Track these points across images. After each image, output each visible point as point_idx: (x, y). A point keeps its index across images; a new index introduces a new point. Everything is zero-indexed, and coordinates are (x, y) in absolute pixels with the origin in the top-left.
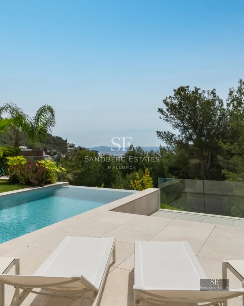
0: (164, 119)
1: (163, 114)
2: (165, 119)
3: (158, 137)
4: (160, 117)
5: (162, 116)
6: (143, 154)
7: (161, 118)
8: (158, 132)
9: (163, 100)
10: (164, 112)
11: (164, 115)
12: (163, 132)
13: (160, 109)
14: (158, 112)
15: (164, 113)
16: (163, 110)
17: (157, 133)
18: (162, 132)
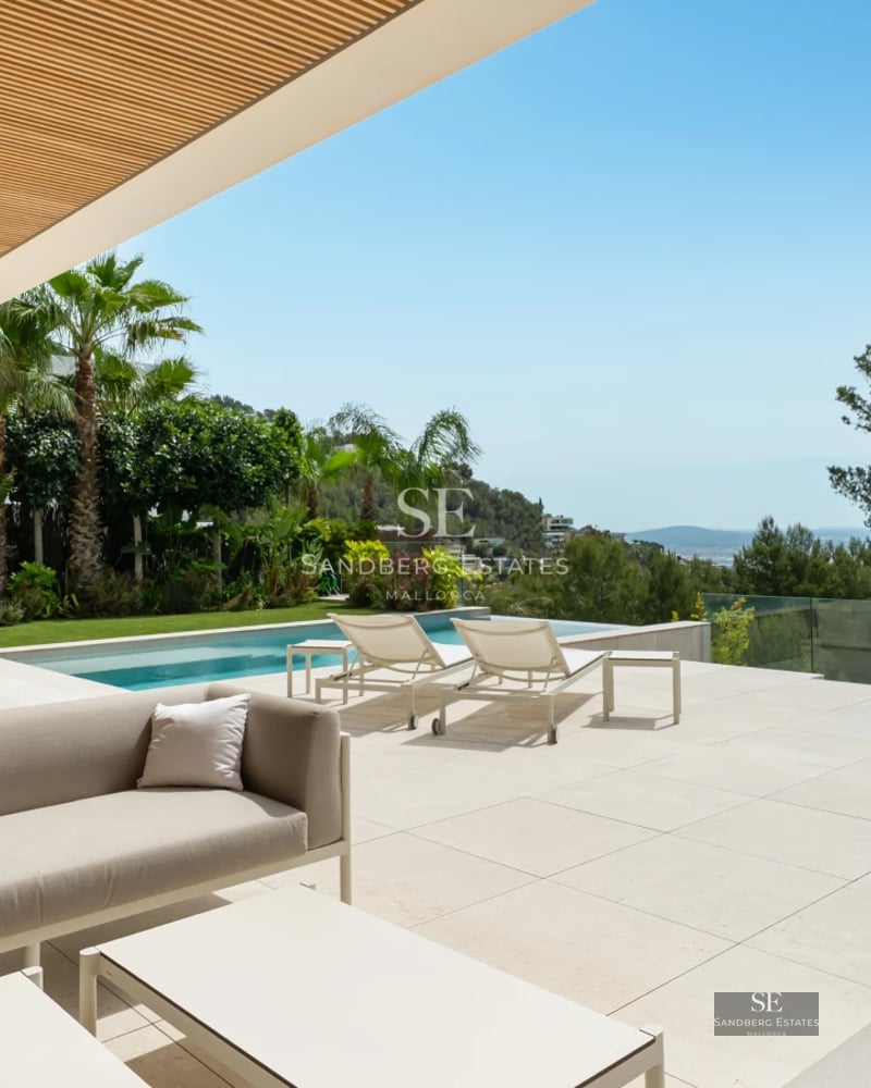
0: (859, 426)
1: (855, 407)
2: (864, 423)
3: (836, 488)
4: (844, 418)
5: (854, 416)
6: (816, 551)
7: (848, 423)
8: (833, 471)
9: (855, 358)
10: (860, 399)
11: (858, 411)
12: (854, 471)
13: (845, 389)
14: (839, 399)
15: (859, 403)
16: (856, 392)
17: (829, 475)
18: (850, 469)
